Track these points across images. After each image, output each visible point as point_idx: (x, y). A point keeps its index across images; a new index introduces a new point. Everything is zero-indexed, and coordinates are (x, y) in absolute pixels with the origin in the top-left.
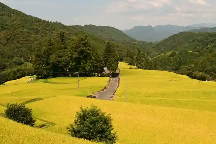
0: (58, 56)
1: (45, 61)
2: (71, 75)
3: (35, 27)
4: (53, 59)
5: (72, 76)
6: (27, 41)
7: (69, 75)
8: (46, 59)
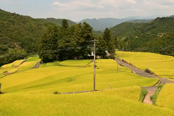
0: (65, 41)
1: (52, 46)
2: (76, 58)
3: (11, 19)
4: (61, 44)
5: (78, 59)
6: (8, 30)
7: (75, 58)
8: (52, 45)
